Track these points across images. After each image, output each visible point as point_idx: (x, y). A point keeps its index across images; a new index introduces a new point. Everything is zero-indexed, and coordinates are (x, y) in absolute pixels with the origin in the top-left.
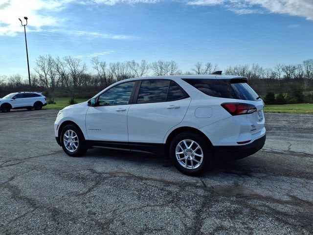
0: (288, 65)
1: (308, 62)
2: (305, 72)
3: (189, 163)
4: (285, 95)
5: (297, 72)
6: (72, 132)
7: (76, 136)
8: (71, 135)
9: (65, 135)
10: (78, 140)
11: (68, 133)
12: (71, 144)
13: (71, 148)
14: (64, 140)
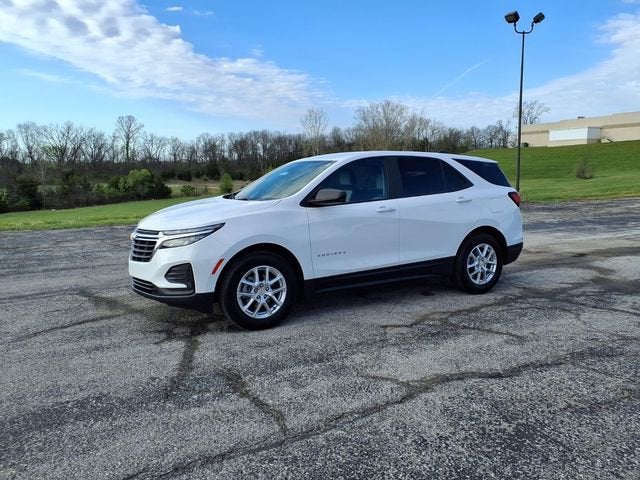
1: (27, 127)
3: (482, 277)
5: (6, 146)
6: (268, 269)
7: (279, 276)
8: (262, 278)
9: (243, 281)
10: (284, 286)
11: (253, 274)
12: (262, 301)
13: (263, 309)
14: (239, 295)
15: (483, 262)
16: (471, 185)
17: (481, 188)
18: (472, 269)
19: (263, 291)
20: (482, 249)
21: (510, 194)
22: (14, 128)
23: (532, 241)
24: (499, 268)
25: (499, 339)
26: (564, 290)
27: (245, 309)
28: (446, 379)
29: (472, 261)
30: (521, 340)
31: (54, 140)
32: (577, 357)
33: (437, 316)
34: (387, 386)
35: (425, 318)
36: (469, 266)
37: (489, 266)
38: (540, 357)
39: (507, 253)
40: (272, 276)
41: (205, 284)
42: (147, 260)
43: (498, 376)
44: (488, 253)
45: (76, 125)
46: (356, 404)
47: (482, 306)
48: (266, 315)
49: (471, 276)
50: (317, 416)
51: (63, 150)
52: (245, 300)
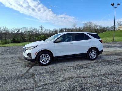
0: (17, 28)
1: (24, 28)
2: (23, 31)
3: (93, 57)
4: (19, 39)
5: (21, 31)
6: (46, 54)
7: (48, 56)
8: (45, 56)
9: (41, 56)
10: (49, 58)
11: (43, 55)
12: (45, 60)
13: (45, 62)
14: (40, 59)
15: (93, 54)
16: (91, 38)
17: (93, 39)
18: (91, 55)
19: (45, 59)
20: (93, 51)
21: (100, 40)
22: (22, 28)
23: (105, 50)
24: (97, 56)
25: (90, 70)
26: (111, 60)
27: (41, 62)
28: (73, 78)
29: (91, 54)
30: (95, 70)
31: (29, 30)
32: (104, 74)
33: (80, 65)
34: (61, 78)
35: (78, 65)
36: (90, 55)
37: (95, 55)
38: (96, 74)
39: (99, 52)
40: (47, 56)
41: (33, 57)
42: (25, 52)
43: (85, 78)
44: (94, 52)
45: (32, 27)
46: (52, 82)
47: (92, 63)
48: (46, 63)
49: (90, 57)
50: (43, 83)
51: (30, 32)
52: (41, 60)
